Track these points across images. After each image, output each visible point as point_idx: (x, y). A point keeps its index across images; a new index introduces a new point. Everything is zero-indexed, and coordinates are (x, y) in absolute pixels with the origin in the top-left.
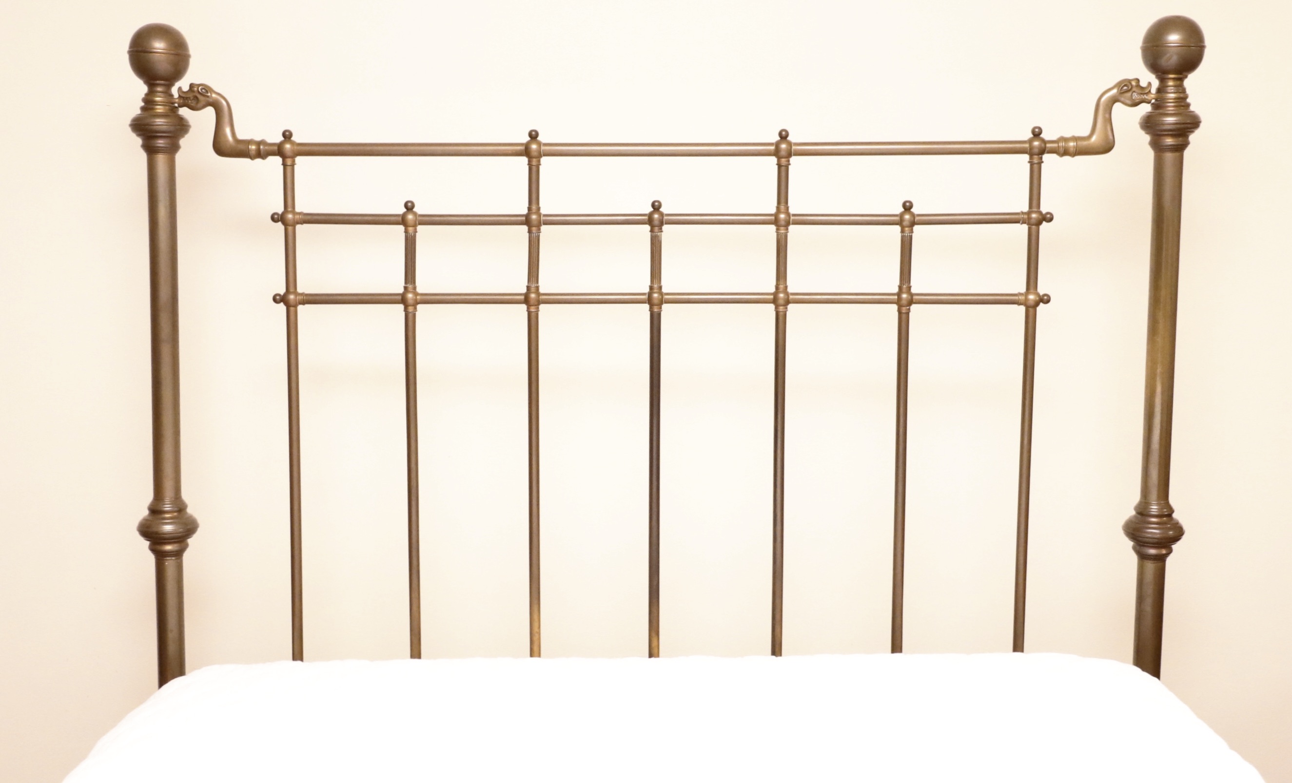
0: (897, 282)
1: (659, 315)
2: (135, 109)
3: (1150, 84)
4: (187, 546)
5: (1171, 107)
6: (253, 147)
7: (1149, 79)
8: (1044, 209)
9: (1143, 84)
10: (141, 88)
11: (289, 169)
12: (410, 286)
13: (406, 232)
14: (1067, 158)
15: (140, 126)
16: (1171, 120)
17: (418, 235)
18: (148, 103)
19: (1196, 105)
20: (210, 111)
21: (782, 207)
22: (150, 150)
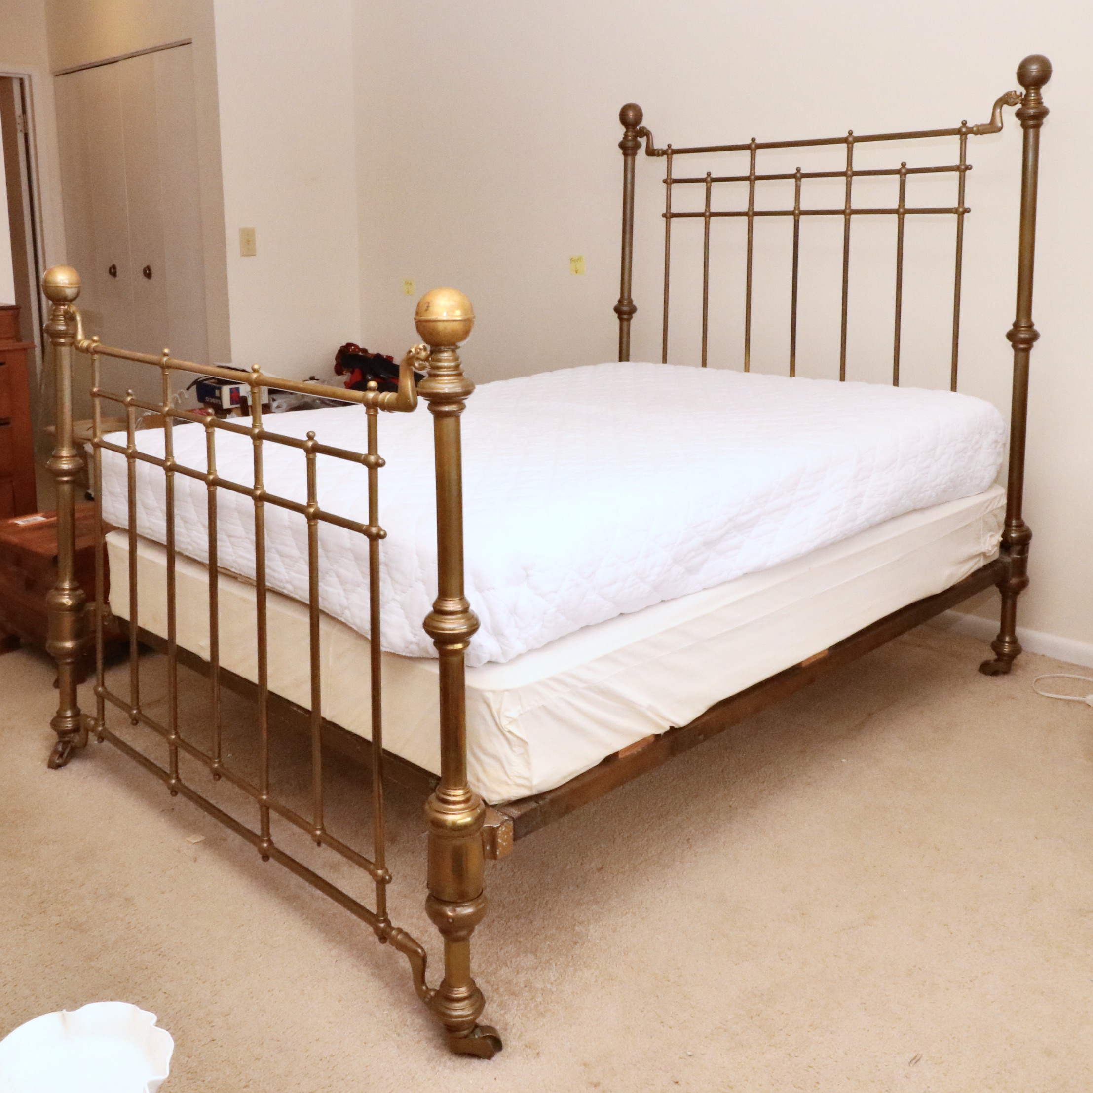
0: (898, 203)
1: (798, 220)
2: (620, 137)
3: (1021, 93)
4: (632, 317)
5: (1032, 104)
6: (660, 152)
7: (1021, 90)
8: (968, 163)
9: (1018, 93)
10: (623, 130)
11: (670, 160)
12: (708, 209)
13: (707, 185)
14: (979, 136)
15: (622, 145)
16: (1032, 111)
17: (712, 187)
18: (626, 135)
19: (1047, 102)
20: (645, 138)
21: (849, 168)
22: (625, 154)
